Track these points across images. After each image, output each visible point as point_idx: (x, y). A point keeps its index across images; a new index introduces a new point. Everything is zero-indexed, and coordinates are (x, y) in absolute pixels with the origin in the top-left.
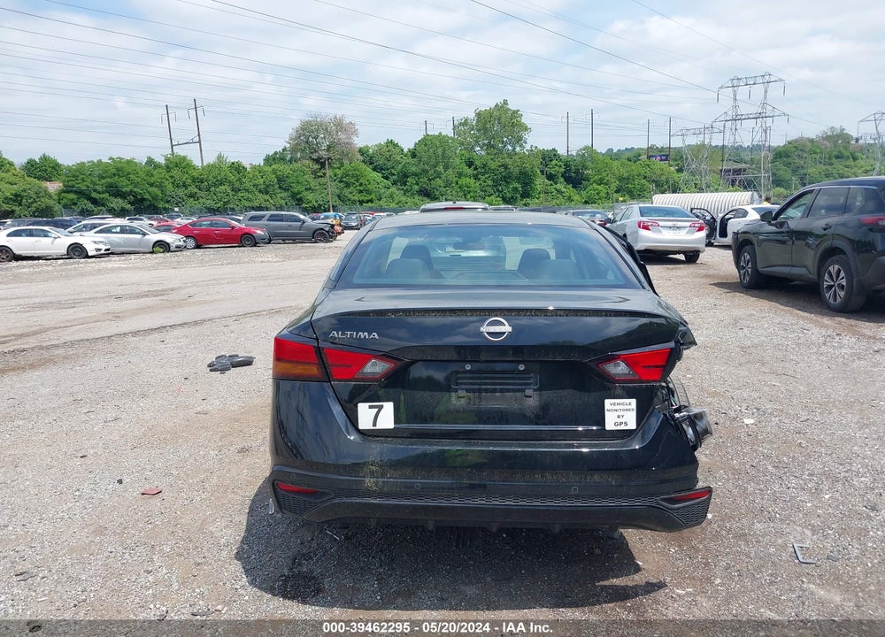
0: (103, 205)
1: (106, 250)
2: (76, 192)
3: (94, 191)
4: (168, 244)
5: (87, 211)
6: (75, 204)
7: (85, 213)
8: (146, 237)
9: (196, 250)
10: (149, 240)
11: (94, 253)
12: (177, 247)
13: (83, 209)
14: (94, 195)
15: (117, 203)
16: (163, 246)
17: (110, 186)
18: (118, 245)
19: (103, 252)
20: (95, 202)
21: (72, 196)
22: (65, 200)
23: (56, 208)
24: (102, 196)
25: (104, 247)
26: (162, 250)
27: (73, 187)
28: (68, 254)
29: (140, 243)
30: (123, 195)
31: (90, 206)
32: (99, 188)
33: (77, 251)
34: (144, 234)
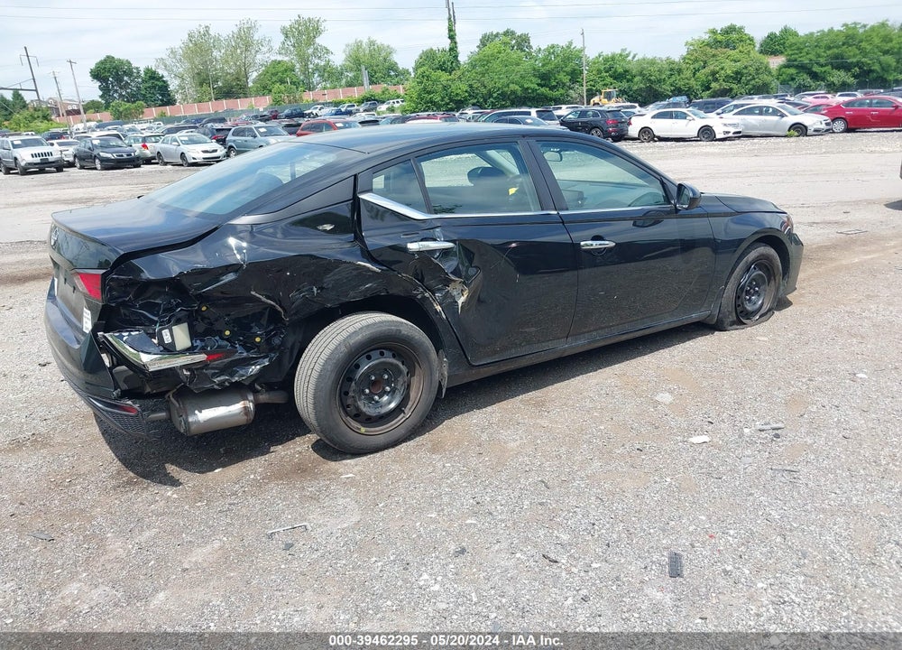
0: (823, 79)
1: (734, 133)
2: (797, 67)
3: (817, 63)
4: (806, 127)
5: (804, 86)
6: (793, 79)
7: (800, 89)
8: (784, 119)
9: (845, 134)
10: (786, 123)
11: (722, 136)
12: (815, 131)
13: (800, 84)
14: (816, 69)
15: (839, 76)
16: (800, 129)
17: (836, 57)
18: (754, 127)
19: (730, 135)
20: (815, 76)
21: (793, 71)
22: (784, 76)
23: (773, 85)
24: (823, 69)
25: (732, 130)
26: (796, 134)
27: (796, 60)
28: (698, 136)
29: (776, 126)
30: (846, 67)
31: (809, 81)
32: (822, 61)
33: (707, 133)
34: (783, 116)
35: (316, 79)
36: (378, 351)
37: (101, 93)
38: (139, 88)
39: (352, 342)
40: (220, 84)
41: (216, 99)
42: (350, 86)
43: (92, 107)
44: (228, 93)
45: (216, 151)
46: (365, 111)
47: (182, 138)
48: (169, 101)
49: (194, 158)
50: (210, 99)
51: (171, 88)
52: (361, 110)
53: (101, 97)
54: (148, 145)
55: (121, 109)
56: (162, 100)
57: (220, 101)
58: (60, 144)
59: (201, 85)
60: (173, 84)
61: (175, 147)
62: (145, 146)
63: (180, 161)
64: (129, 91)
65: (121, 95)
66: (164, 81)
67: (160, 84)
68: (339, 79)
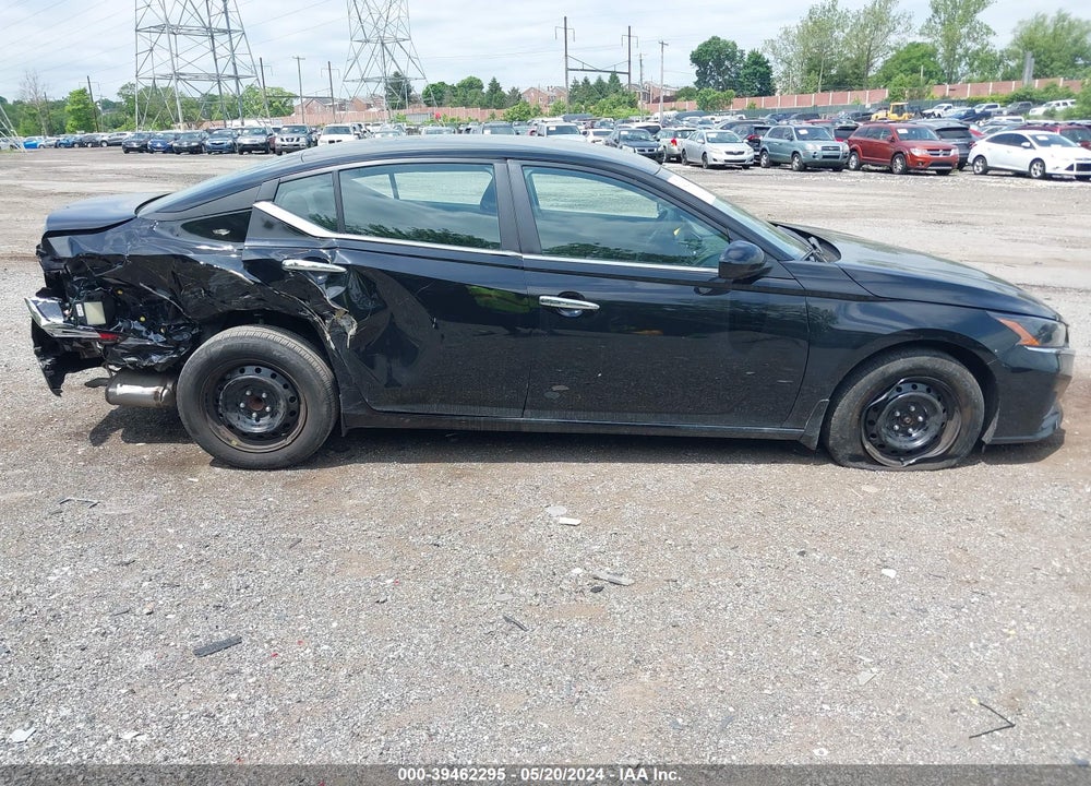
35: (962, 68)
36: (255, 368)
37: (696, 79)
38: (738, 74)
39: (213, 350)
40: (834, 72)
41: (822, 91)
42: (1009, 79)
43: (686, 93)
44: (840, 84)
45: (742, 153)
46: (1010, 114)
47: (709, 136)
48: (767, 90)
49: (715, 160)
50: (815, 91)
51: (774, 75)
52: (1005, 112)
53: (695, 83)
54: (678, 140)
55: (708, 98)
56: (760, 90)
57: (826, 93)
58: (595, 134)
59: (809, 72)
60: (777, 70)
61: (699, 145)
62: (674, 142)
63: (700, 161)
64: (726, 77)
65: (717, 82)
66: (768, 68)
67: (762, 70)
68: (992, 70)
